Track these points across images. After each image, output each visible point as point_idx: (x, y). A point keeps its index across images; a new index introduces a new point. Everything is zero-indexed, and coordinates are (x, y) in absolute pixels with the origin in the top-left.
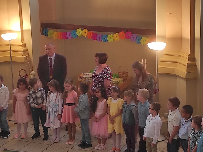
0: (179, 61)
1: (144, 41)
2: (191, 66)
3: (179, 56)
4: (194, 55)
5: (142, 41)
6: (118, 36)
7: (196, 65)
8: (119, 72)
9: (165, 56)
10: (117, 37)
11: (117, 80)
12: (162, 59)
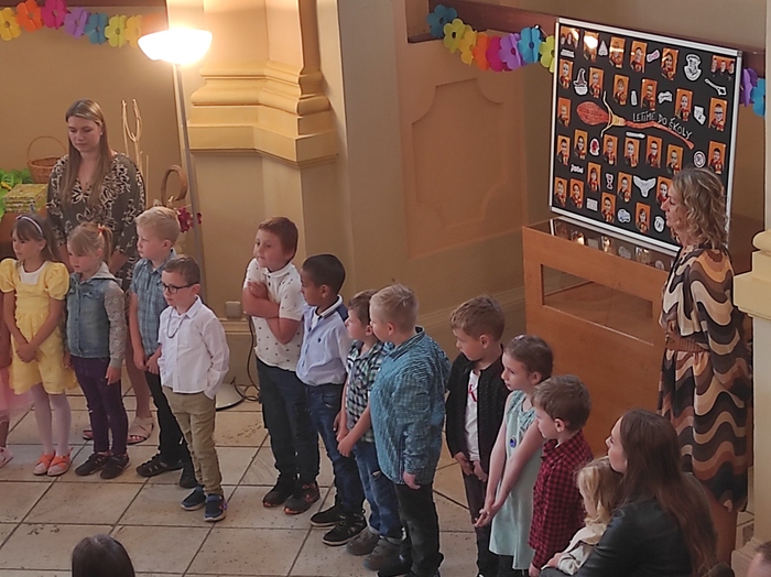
0: (263, 97)
1: (118, 32)
2: (313, 113)
3: (262, 77)
4: (319, 70)
5: (109, 32)
6: (13, 21)
7: (329, 108)
8: (33, 163)
9: (211, 84)
10: (8, 24)
11: (28, 195)
12: (197, 95)
